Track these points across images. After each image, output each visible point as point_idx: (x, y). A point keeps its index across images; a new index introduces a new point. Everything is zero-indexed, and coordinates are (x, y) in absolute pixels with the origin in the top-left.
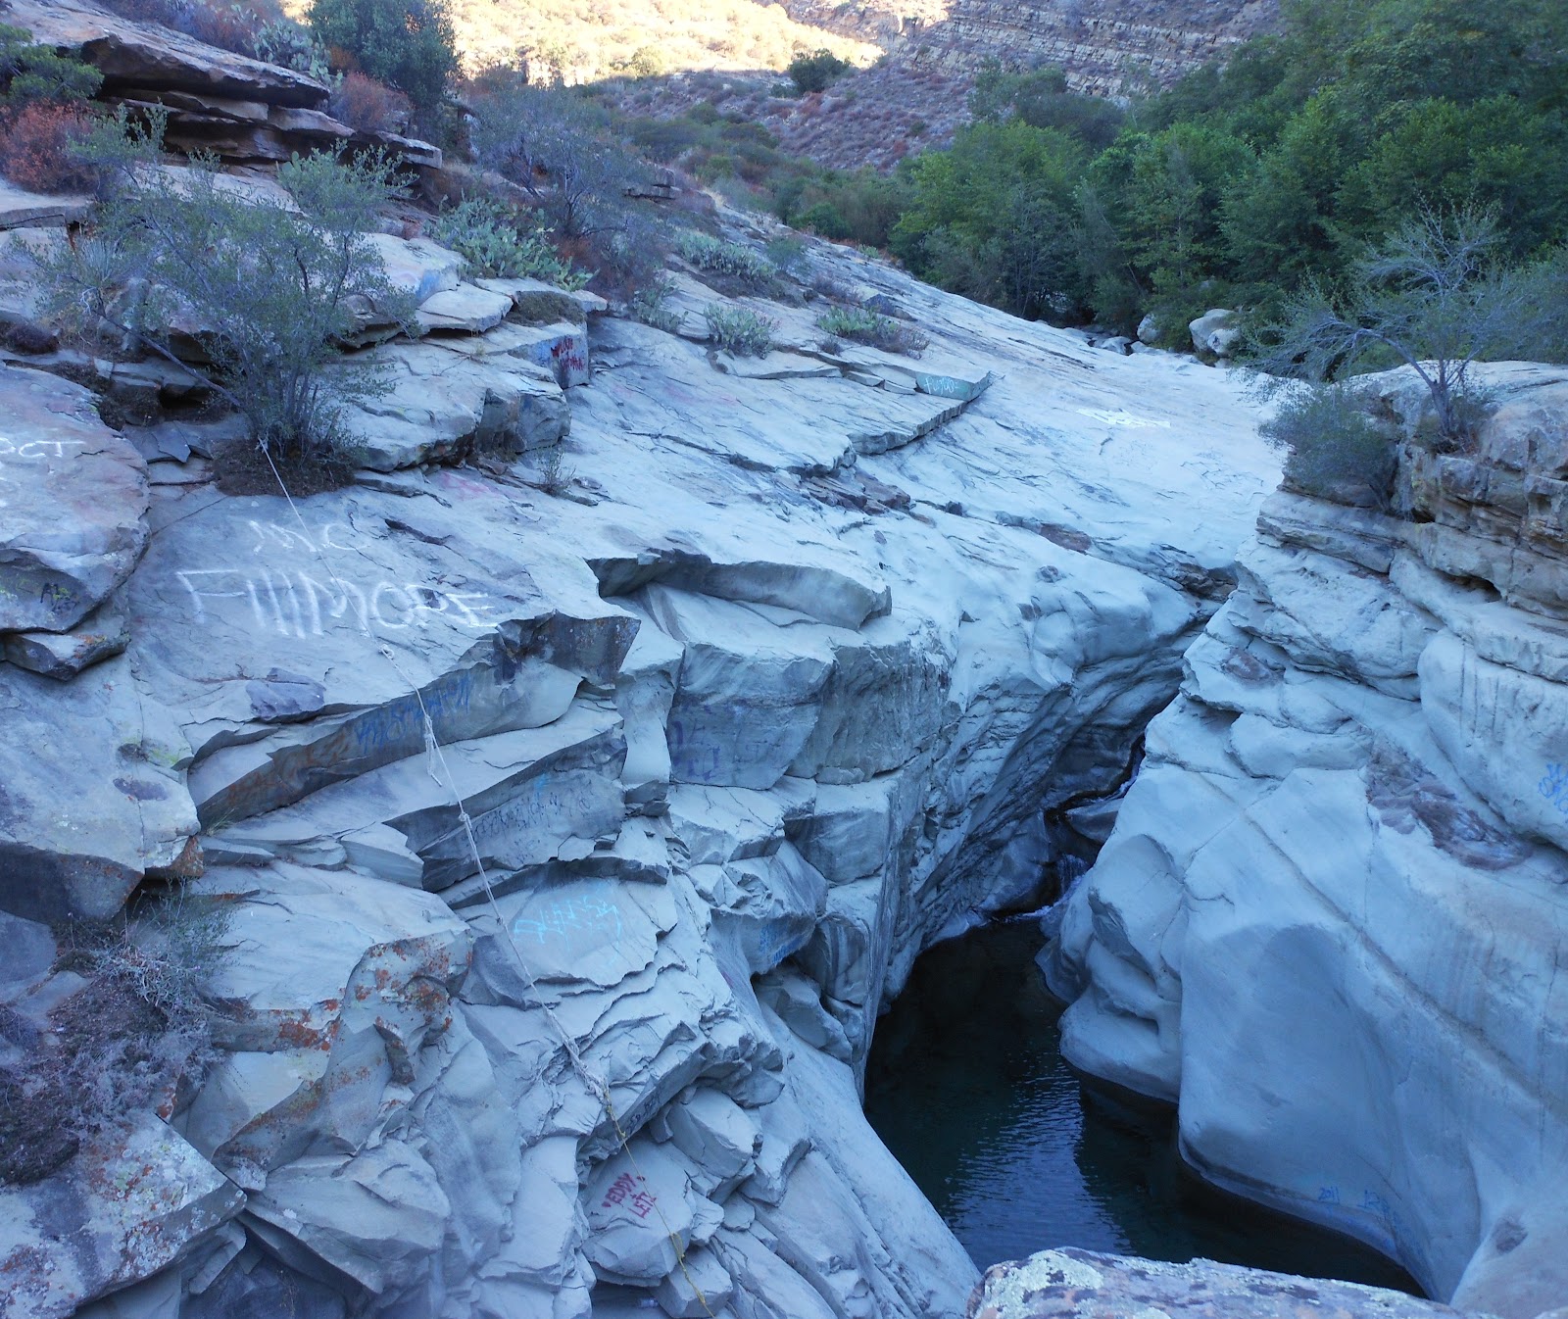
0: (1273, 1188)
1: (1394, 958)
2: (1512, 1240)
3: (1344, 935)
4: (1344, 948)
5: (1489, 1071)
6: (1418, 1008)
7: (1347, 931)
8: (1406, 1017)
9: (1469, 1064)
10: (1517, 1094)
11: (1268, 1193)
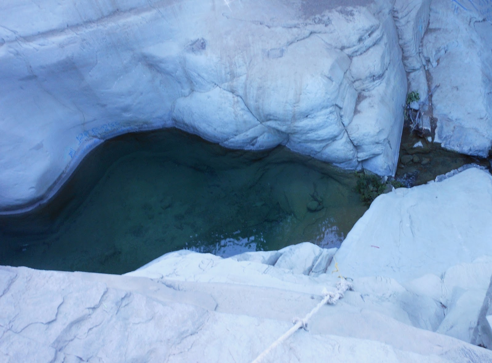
0: (63, 173)
1: (54, 27)
2: (203, 43)
3: (11, 50)
4: (17, 54)
5: (132, 19)
6: (85, 31)
7: (10, 47)
8: (84, 40)
9: (124, 25)
10: (147, 15)
11: (64, 176)
